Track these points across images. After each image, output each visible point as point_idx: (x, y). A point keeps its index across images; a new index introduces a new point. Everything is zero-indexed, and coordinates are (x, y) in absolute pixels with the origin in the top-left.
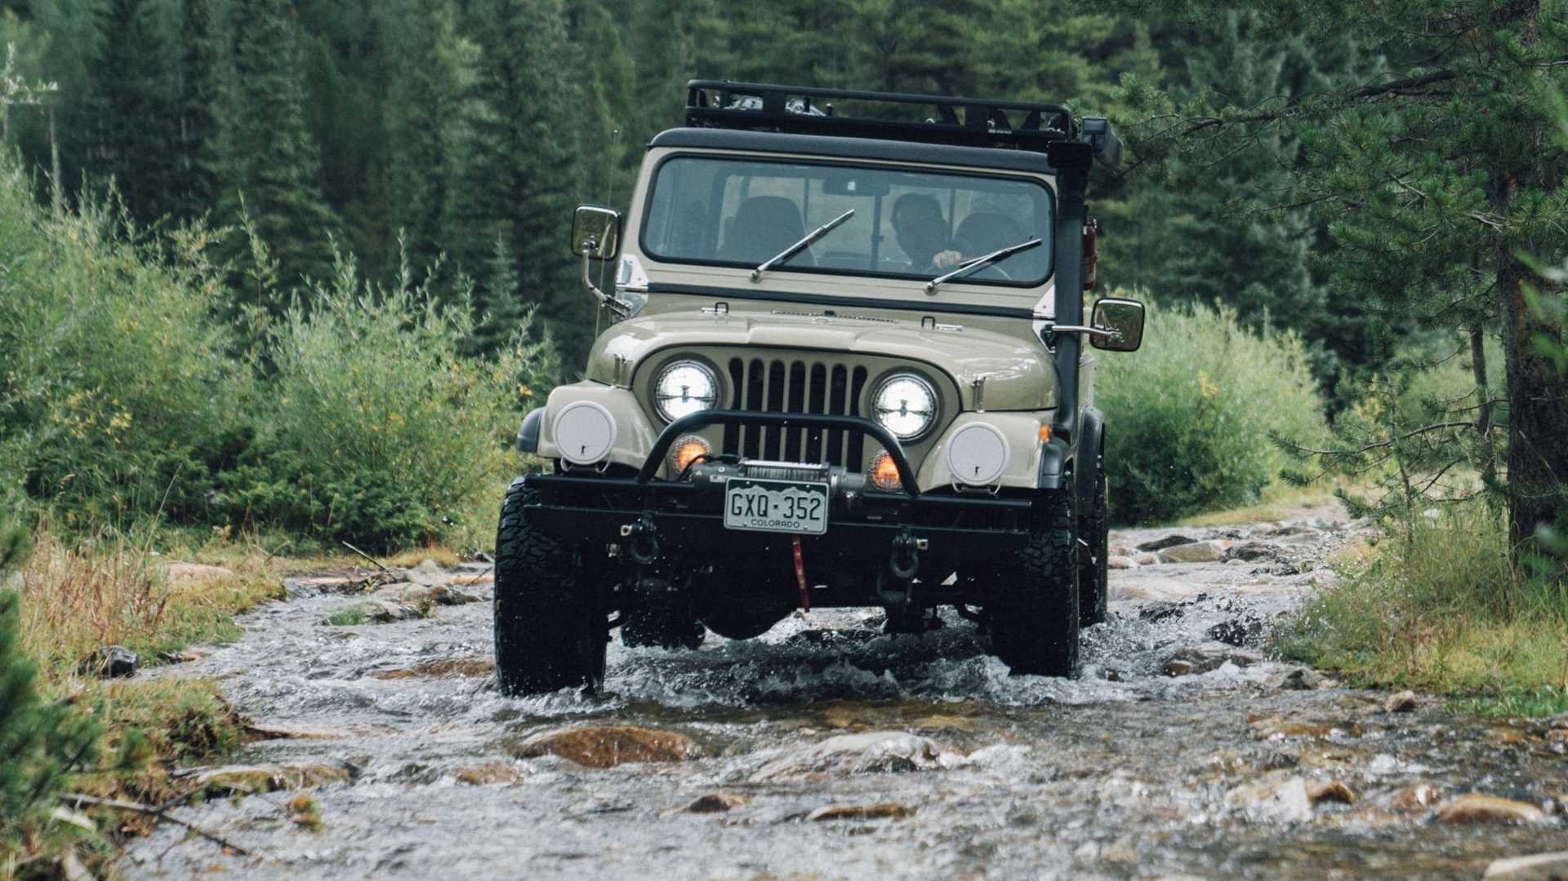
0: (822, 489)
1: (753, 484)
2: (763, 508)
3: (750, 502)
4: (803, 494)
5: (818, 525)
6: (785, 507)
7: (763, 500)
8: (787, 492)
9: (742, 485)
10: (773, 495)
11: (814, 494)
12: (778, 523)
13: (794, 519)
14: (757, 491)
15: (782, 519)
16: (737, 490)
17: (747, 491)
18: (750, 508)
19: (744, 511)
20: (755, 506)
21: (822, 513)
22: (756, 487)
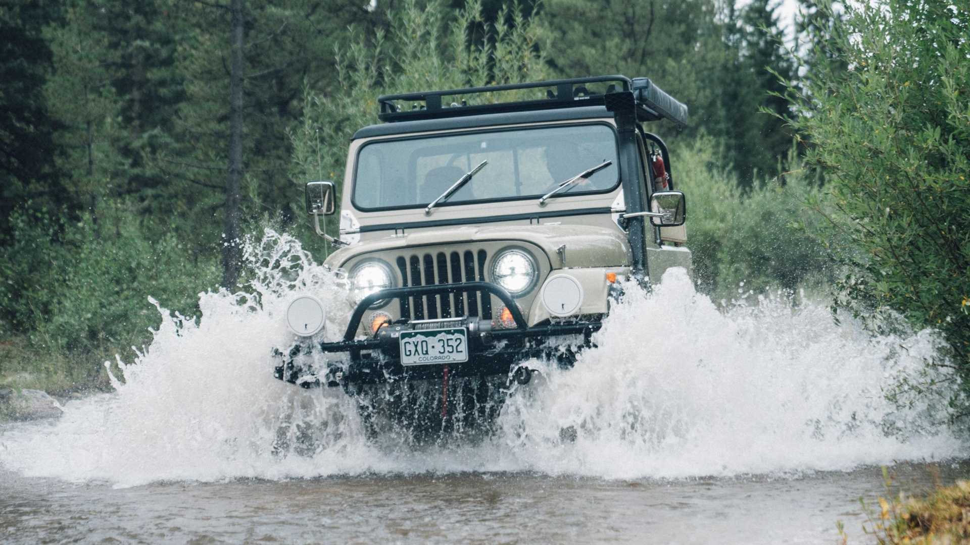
0: (461, 332)
1: (416, 334)
2: (425, 349)
3: (416, 346)
4: (450, 336)
5: (462, 356)
6: (439, 347)
7: (424, 344)
8: (439, 336)
9: (410, 335)
10: (430, 340)
11: (457, 335)
12: (436, 358)
13: (446, 354)
14: (420, 338)
15: (439, 355)
16: (407, 340)
17: (413, 339)
18: (416, 350)
19: (413, 353)
20: (419, 348)
21: (464, 347)
22: (419, 336)
